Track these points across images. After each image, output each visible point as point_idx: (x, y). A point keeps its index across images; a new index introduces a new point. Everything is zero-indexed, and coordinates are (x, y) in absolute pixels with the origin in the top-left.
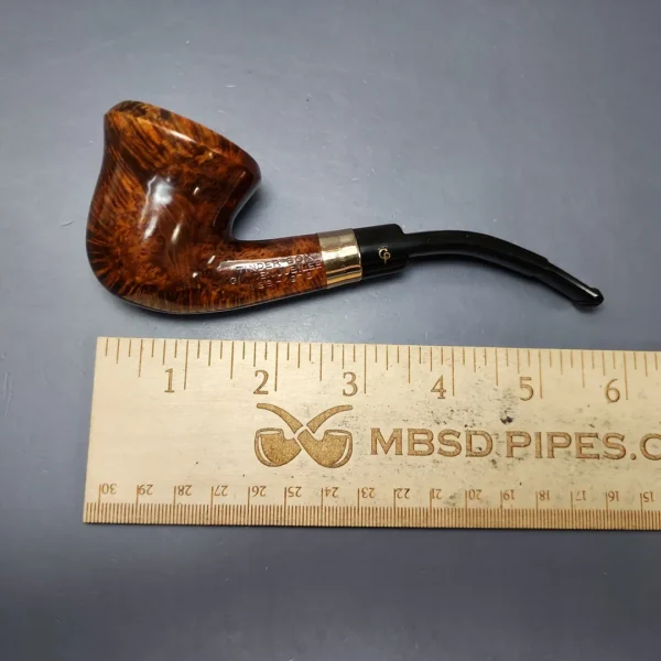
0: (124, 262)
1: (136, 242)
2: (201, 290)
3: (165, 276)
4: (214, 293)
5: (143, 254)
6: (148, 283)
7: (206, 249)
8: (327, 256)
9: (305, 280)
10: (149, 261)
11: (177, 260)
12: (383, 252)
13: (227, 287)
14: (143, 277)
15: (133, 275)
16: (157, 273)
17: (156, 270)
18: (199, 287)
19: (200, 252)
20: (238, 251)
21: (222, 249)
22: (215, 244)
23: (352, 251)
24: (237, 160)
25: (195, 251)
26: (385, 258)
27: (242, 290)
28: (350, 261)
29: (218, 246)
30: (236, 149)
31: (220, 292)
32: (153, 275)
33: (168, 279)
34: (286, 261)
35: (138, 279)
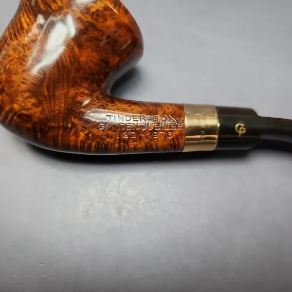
0: (6, 88)
1: (20, 71)
2: (71, 129)
3: (40, 109)
4: (82, 135)
5: (23, 83)
6: (24, 112)
7: (83, 93)
8: (188, 122)
9: (165, 138)
10: (28, 91)
11: (54, 95)
12: (240, 126)
13: (95, 130)
14: (21, 105)
15: (12, 101)
16: (33, 104)
17: (33, 100)
18: (70, 125)
19: (76, 94)
20: (111, 102)
21: (98, 98)
22: (93, 91)
23: (213, 121)
24: (126, 20)
25: (72, 92)
26: (240, 132)
27: (107, 136)
28: (209, 130)
29: (95, 95)
30: (126, 12)
31: (87, 135)
32: (29, 105)
33: (42, 112)
34: (152, 119)
35: (16, 106)
